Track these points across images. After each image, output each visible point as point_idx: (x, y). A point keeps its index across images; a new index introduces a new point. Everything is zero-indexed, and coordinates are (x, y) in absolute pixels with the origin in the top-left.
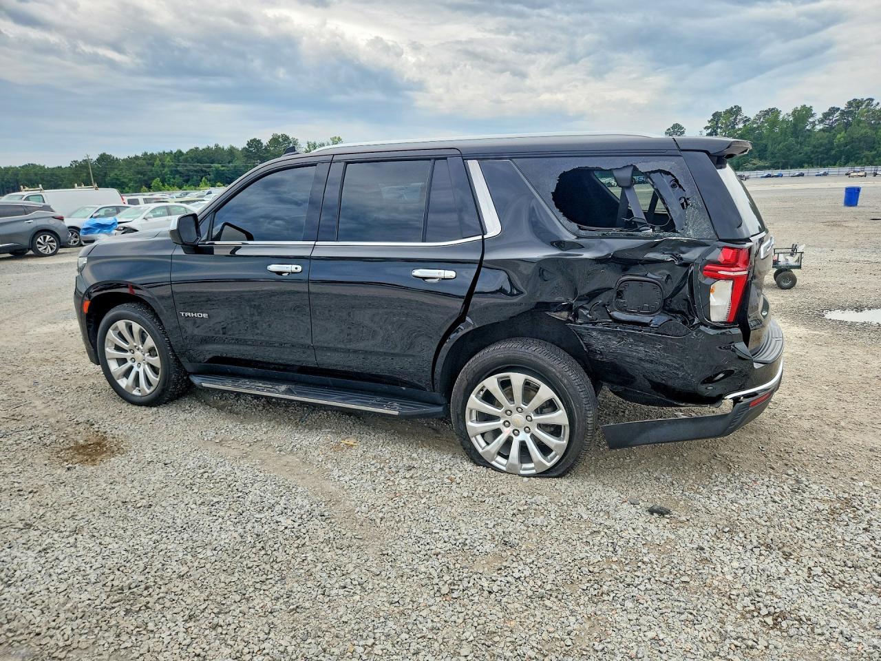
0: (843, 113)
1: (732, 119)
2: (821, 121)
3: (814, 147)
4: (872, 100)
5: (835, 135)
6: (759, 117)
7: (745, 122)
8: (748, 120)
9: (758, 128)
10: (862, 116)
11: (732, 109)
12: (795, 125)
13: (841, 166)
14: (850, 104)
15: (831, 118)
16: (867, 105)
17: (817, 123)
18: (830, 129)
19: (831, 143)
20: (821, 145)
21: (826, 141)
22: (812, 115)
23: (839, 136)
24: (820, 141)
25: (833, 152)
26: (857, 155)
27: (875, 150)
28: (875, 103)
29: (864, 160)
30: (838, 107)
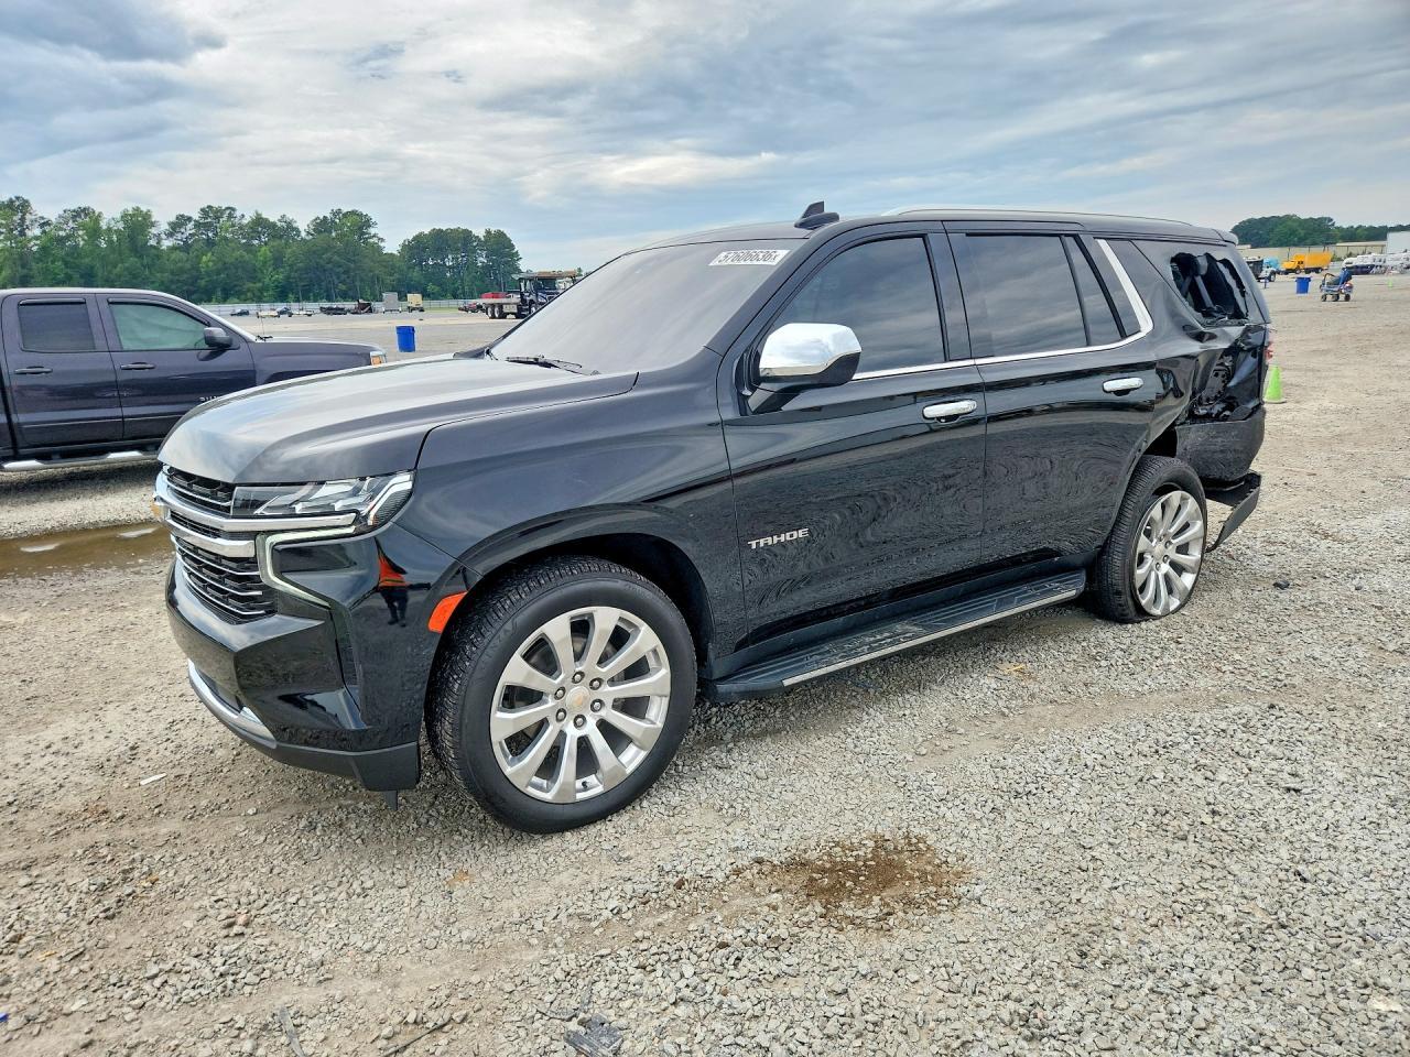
0: (198, 225)
1: (16, 218)
2: (170, 235)
3: (172, 273)
4: (233, 209)
5: (198, 258)
6: (64, 219)
7: (42, 225)
8: (47, 223)
9: (68, 237)
10: (227, 231)
11: (11, 201)
12: (132, 238)
13: (219, 303)
14: (205, 212)
15: (183, 230)
16: (230, 216)
17: (163, 236)
18: (186, 247)
19: (196, 268)
20: (182, 271)
21: (188, 266)
22: (153, 225)
23: (204, 259)
24: (180, 264)
25: (202, 283)
26: (237, 289)
27: (259, 281)
28: (238, 214)
29: (249, 294)
30: (189, 215)
